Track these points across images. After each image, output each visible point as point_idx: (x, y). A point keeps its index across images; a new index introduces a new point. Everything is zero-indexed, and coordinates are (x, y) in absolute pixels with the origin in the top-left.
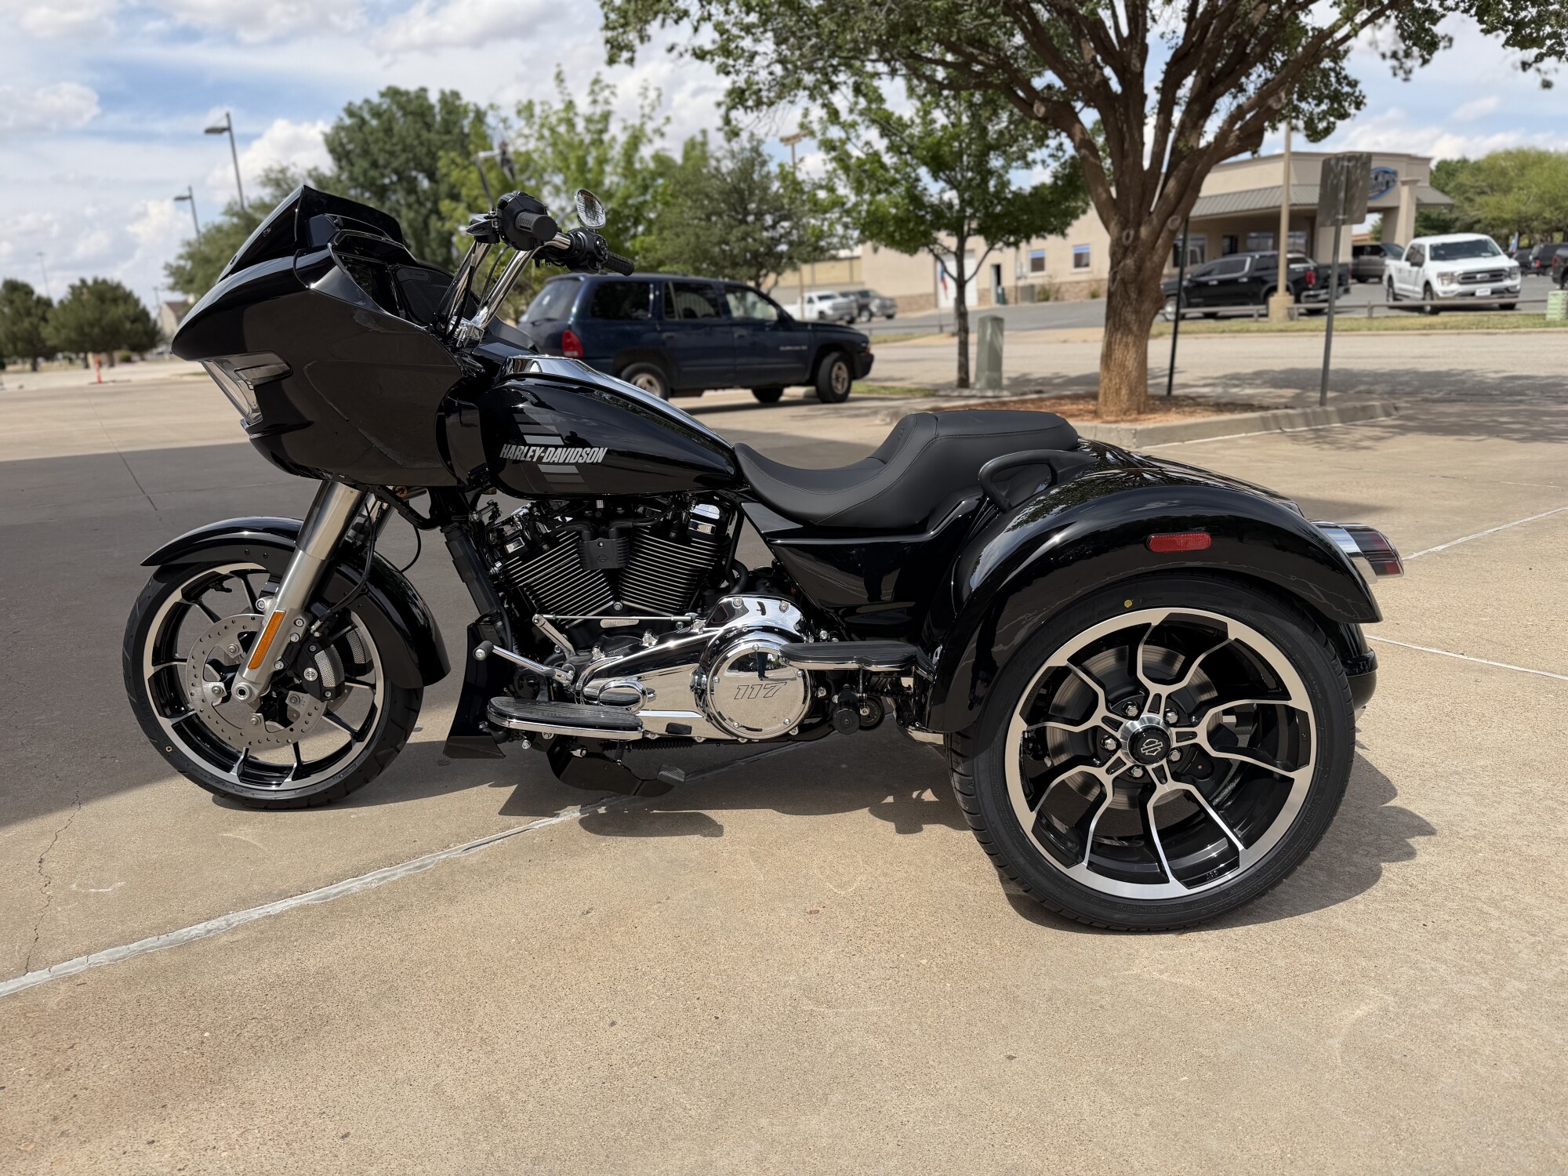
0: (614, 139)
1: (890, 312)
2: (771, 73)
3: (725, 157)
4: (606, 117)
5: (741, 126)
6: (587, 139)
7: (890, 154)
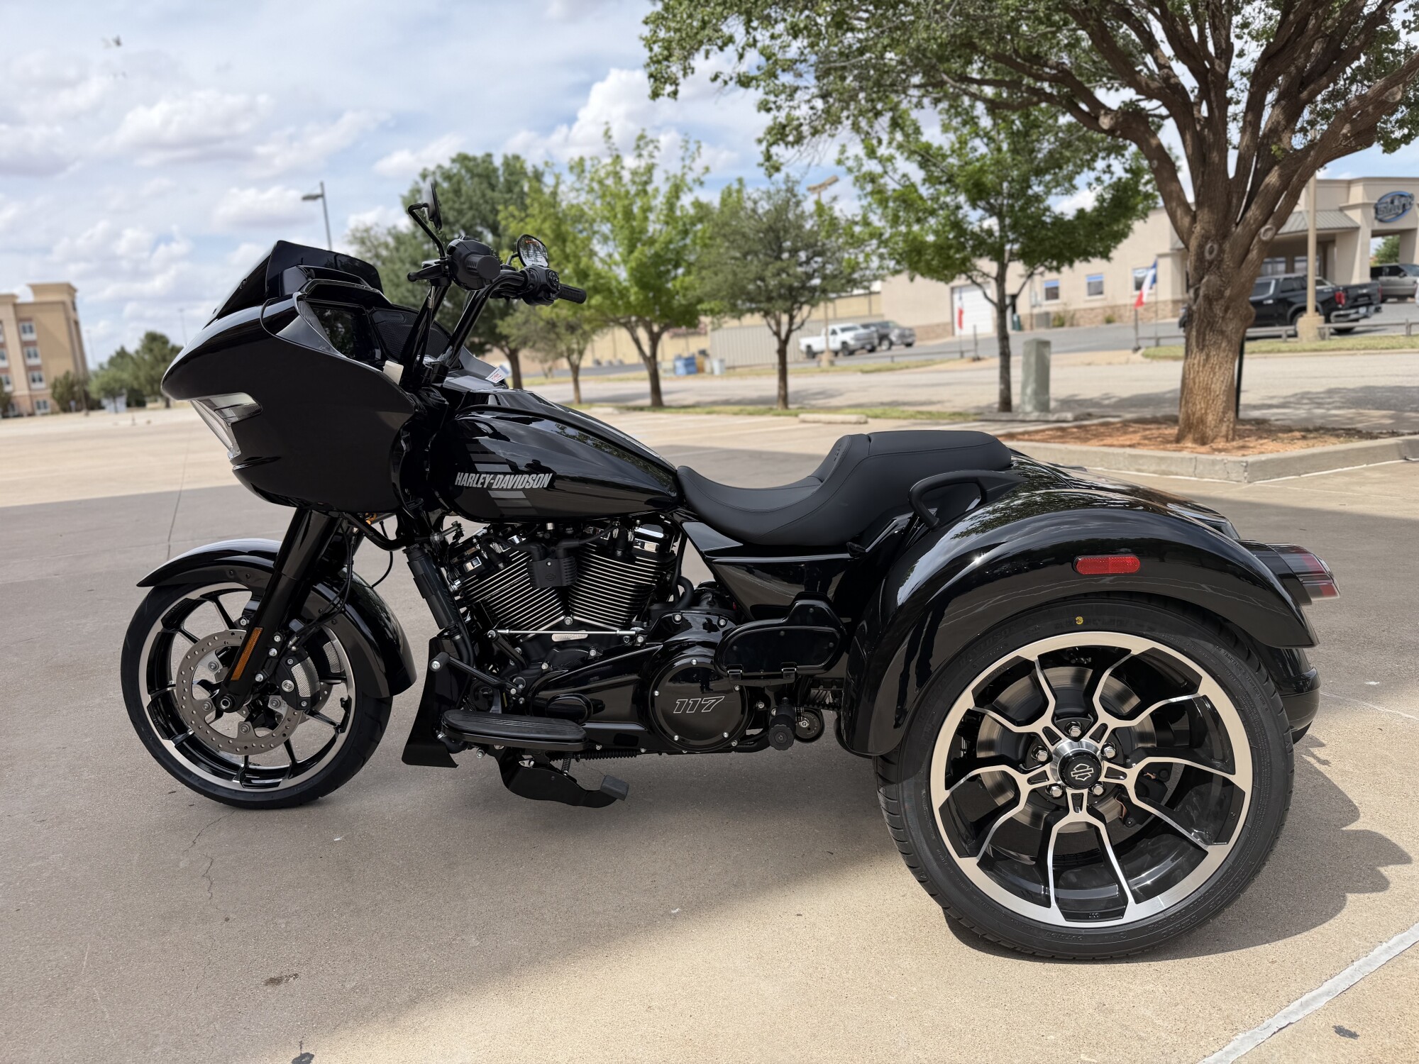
0: (657, 190)
1: (909, 340)
2: (812, 108)
3: (761, 199)
4: (650, 169)
5: (782, 160)
6: (633, 190)
7: (927, 185)
